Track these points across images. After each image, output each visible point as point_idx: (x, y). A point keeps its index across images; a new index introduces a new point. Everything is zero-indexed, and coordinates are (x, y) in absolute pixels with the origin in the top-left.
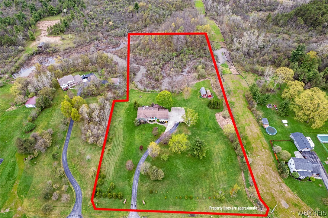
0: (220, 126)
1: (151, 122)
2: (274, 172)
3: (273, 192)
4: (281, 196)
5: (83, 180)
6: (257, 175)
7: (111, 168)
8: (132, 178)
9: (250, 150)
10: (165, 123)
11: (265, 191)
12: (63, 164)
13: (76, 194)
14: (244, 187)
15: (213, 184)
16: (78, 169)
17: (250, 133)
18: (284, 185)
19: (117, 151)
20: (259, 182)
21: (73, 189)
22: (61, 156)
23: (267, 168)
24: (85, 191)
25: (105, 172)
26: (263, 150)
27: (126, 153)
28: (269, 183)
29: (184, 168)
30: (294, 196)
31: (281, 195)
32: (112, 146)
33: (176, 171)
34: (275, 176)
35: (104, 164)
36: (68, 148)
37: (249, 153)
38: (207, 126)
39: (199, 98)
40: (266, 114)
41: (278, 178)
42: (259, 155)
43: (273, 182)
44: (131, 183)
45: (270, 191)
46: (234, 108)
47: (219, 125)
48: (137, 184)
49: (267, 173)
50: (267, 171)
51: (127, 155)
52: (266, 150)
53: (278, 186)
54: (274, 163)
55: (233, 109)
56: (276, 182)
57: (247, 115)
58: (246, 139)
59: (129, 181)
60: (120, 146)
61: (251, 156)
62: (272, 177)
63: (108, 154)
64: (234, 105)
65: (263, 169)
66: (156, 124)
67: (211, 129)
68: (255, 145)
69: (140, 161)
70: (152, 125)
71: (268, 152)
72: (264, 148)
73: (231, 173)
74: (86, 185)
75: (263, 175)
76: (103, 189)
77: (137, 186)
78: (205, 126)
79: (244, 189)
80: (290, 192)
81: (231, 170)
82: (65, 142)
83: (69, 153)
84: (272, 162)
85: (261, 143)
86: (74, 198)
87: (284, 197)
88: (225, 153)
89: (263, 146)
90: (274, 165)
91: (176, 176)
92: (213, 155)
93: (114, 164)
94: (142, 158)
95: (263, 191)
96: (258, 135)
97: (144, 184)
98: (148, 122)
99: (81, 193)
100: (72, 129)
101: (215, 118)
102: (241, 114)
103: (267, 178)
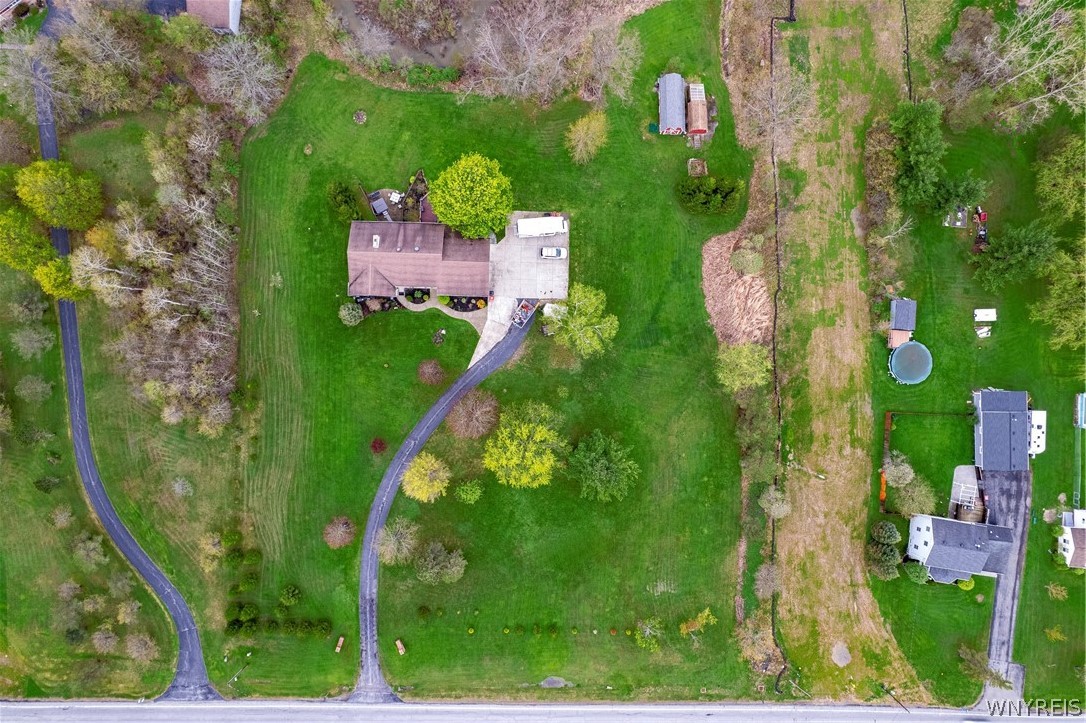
0: (709, 317)
1: (416, 301)
2: (852, 544)
3: (822, 614)
4: (841, 629)
5: (186, 568)
6: (790, 553)
7: (275, 518)
8: (357, 561)
9: (800, 446)
10: (476, 307)
11: (797, 612)
12: (92, 502)
13: (175, 619)
14: (732, 595)
15: (632, 583)
16: (157, 526)
17: (825, 363)
18: (866, 596)
19: (287, 443)
20: (789, 579)
21: (158, 601)
22: (73, 468)
23: (833, 529)
24: (201, 611)
25: (256, 536)
26: (847, 450)
27: (321, 456)
28: (819, 585)
29: (540, 525)
30: (879, 631)
31: (840, 627)
32: (263, 423)
33: (509, 534)
34: (848, 560)
35: (245, 502)
36: (90, 429)
37: (791, 457)
38: (654, 319)
39: (646, 136)
40: (922, 261)
41: (858, 569)
42: (822, 472)
43: (833, 581)
44: (354, 579)
45: (812, 612)
46: (797, 210)
47: (709, 310)
48: (375, 582)
49: (826, 549)
50: (829, 538)
51: (329, 468)
52: (859, 452)
53: (845, 596)
54: (866, 510)
55: (787, 219)
56: (845, 582)
57: (840, 266)
58: (799, 393)
59: (345, 572)
60: (295, 422)
61: (794, 469)
62: (837, 564)
63: (254, 457)
64: (797, 194)
65: (818, 529)
66: (435, 315)
67: (669, 337)
68: (825, 423)
69: (379, 493)
70: (418, 316)
71: (862, 460)
72: (854, 443)
73: (701, 543)
74: (201, 588)
75: (813, 552)
76: (261, 600)
77: (375, 590)
78: (647, 318)
79: (731, 602)
80: (873, 617)
81: (706, 531)
82: (71, 400)
83: (101, 455)
84: (859, 506)
85: (852, 416)
86: (172, 632)
87: (849, 633)
88: (701, 455)
89: (851, 433)
90: (862, 517)
91: (509, 554)
92: (654, 465)
93: (285, 501)
94: (384, 481)
95: (790, 611)
96: (852, 378)
97: (398, 583)
98: (402, 300)
99: (191, 618)
100: (80, 331)
101: (699, 268)
102: (815, 255)
103: (819, 567)
